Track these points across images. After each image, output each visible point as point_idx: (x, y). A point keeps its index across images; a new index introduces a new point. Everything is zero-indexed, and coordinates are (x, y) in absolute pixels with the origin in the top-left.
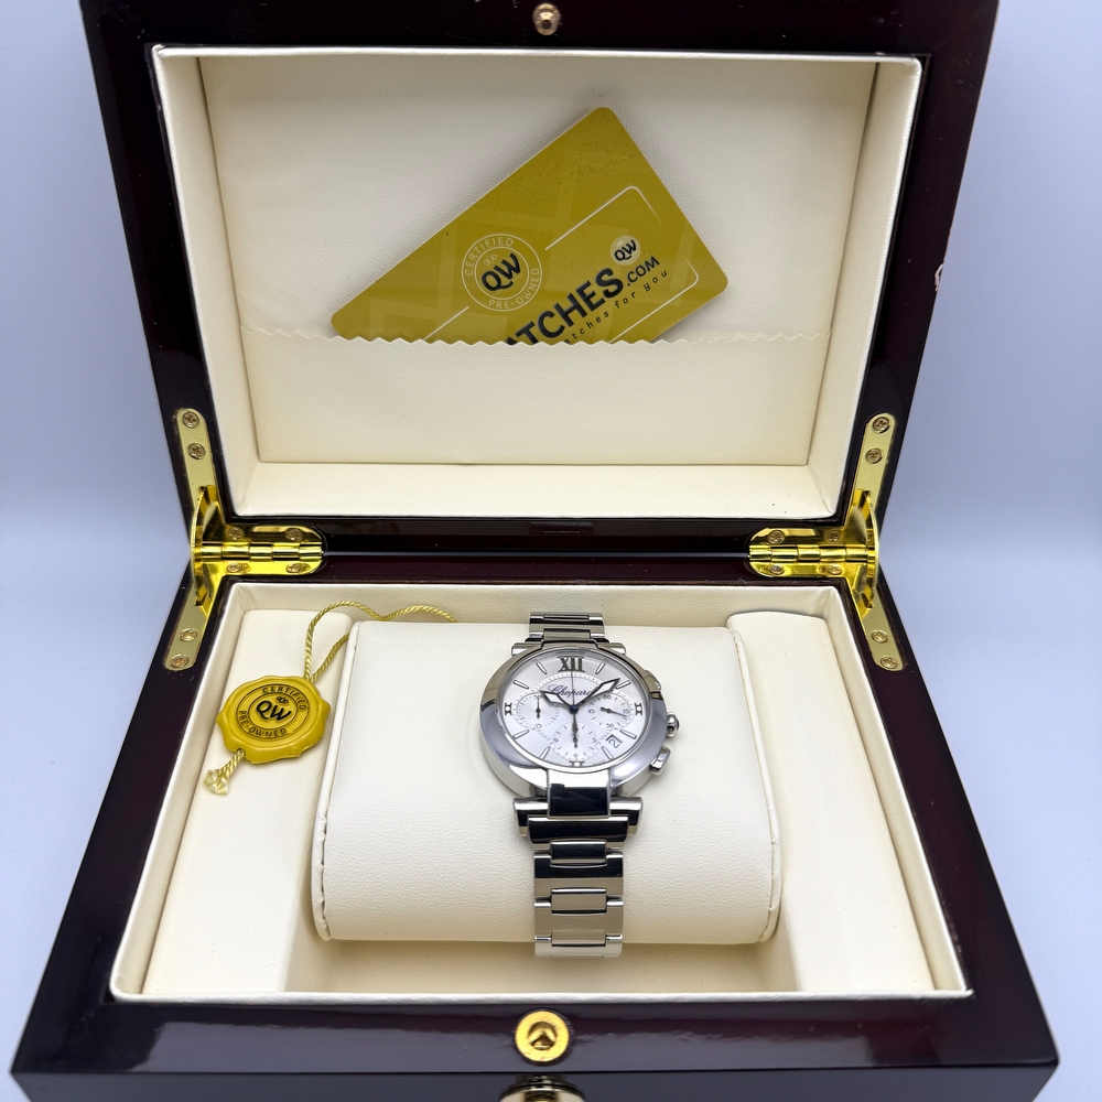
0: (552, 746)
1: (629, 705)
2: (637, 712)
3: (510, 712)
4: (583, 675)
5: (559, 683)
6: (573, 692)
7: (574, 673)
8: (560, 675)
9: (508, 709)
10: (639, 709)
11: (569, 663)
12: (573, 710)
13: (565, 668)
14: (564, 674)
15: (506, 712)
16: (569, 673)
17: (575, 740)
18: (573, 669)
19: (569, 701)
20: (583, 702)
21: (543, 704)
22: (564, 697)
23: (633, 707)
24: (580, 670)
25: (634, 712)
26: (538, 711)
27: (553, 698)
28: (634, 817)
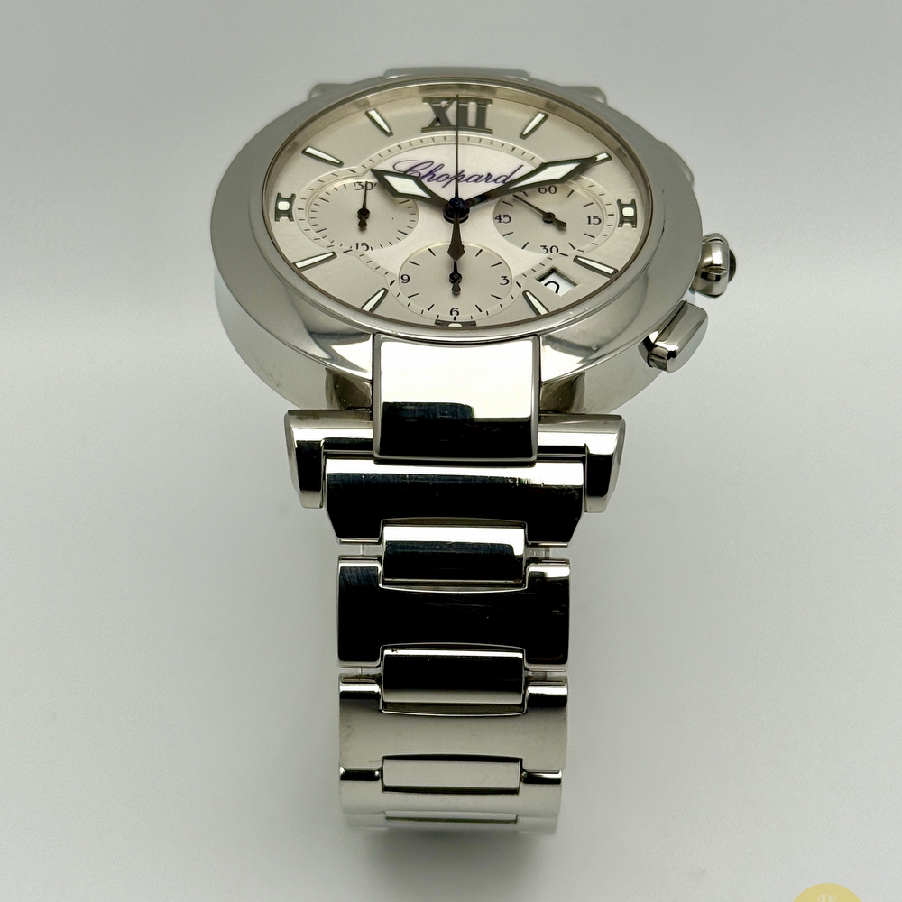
0: (394, 290)
1: (601, 206)
2: (623, 219)
3: (289, 214)
4: (485, 137)
5: (421, 155)
6: (458, 177)
7: (463, 134)
8: (428, 136)
9: (283, 206)
10: (628, 212)
11: (451, 113)
12: (456, 211)
13: (439, 122)
14: (438, 135)
15: (278, 214)
16: (450, 134)
17: (455, 278)
18: (462, 124)
19: (447, 194)
20: (484, 198)
21: (376, 201)
22: (435, 187)
23: (614, 209)
24: (481, 126)
25: (616, 219)
26: (364, 214)
27: (404, 186)
28: (600, 471)
